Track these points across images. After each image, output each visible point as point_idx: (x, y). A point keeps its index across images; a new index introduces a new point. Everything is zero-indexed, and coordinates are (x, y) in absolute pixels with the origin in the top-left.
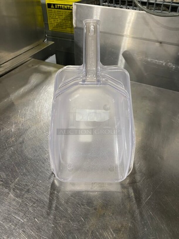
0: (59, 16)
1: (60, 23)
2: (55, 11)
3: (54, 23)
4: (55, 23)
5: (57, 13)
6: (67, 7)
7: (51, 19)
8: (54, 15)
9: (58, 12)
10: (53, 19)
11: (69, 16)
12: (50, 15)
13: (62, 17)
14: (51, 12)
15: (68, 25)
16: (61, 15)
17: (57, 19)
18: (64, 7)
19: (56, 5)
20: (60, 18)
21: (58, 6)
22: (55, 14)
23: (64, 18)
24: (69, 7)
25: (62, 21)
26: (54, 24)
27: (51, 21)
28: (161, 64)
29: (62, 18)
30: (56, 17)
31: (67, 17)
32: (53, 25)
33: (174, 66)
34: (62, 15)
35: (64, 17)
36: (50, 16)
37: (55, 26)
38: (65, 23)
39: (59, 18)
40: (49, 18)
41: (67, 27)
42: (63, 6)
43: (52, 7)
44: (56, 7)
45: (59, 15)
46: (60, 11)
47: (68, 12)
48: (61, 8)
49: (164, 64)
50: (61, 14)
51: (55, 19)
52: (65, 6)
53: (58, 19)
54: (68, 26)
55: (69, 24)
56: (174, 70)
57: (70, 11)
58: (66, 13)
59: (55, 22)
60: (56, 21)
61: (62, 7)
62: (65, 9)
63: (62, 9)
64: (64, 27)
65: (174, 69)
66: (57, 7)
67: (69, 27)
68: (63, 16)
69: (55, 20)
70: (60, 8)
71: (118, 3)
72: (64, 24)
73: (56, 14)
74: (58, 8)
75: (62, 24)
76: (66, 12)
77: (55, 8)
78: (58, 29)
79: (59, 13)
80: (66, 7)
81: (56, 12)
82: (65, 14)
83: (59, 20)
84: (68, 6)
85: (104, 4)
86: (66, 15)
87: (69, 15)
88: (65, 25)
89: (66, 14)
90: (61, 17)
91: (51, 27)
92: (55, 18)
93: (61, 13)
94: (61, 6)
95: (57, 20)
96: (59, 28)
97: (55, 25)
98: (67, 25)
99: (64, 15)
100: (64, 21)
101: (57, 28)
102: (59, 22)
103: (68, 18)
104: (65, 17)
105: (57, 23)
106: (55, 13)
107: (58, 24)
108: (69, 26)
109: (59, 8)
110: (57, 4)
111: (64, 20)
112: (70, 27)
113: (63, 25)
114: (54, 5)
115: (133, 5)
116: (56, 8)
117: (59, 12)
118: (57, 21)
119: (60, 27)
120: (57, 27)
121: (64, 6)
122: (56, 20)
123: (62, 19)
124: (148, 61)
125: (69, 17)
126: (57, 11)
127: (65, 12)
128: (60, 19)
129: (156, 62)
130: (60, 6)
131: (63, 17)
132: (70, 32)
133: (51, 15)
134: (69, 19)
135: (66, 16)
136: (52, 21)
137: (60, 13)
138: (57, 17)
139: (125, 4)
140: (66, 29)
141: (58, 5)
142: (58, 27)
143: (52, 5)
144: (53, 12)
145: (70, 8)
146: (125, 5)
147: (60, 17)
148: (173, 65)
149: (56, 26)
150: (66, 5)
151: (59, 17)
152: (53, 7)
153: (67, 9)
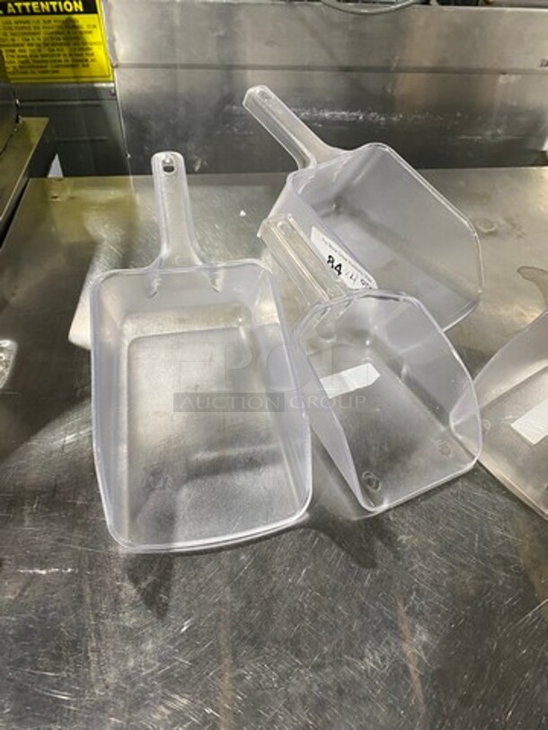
0: (27, 37)
1: (31, 56)
2: (8, 22)
3: (12, 59)
4: (16, 60)
5: (17, 28)
6: (51, 7)
8: (5, 34)
9: (20, 25)
10: (4, 49)
11: (62, 33)
13: (35, 37)
15: (62, 58)
16: (34, 34)
17: (17, 45)
18: (40, 8)
20: (31, 42)
21: (16, 8)
22: (8, 32)
23: (45, 39)
24: (57, 6)
25: (39, 50)
26: (13, 62)
28: (354, 119)
29: (38, 42)
30: (13, 40)
32: (10, 65)
33: (383, 119)
34: (37, 31)
35: (42, 36)
37: (15, 68)
38: (52, 56)
39: (26, 43)
41: (58, 66)
44: (9, 11)
45: (24, 34)
46: (28, 22)
47: (55, 21)
48: (28, 11)
49: (361, 118)
50: (33, 30)
51: (12, 48)
52: (42, 4)
53: (22, 45)
54: (63, 63)
55: (65, 55)
56: (385, 126)
57: (64, 17)
58: (48, 25)
59: (13, 56)
60: (17, 53)
61: (31, 7)
62: (46, 13)
63: (32, 13)
64: (49, 69)
65: (382, 124)
66: (14, 11)
67: (67, 66)
68: (38, 34)
69: (14, 51)
70: (25, 12)
72: (48, 58)
73: (14, 31)
74: (18, 14)
75: (40, 59)
76: (49, 21)
77: (6, 14)
78: (30, 76)
79: (23, 28)
80: (45, 6)
81: (14, 25)
82: (44, 27)
83: (27, 48)
84: (54, 4)
86: (51, 30)
87: (60, 30)
88: (52, 61)
89: (49, 28)
90: (33, 39)
92: (11, 43)
93: (32, 25)
94: (27, 4)
95: (22, 48)
96: (33, 72)
97: (17, 64)
98: (60, 61)
99: (42, 30)
100: (45, 51)
101: (26, 73)
102: (28, 53)
103: (59, 39)
104: (48, 36)
105: (23, 59)
106: (11, 28)
107: (27, 62)
108: (67, 61)
109: (20, 11)
110: (13, 2)
111: (46, 45)
112: (70, 63)
113: (46, 61)
114: (3, 4)
116: (12, 14)
117: (26, 25)
118: (20, 51)
119: (35, 70)
120: (24, 70)
121: (39, 5)
122: (17, 49)
123: (39, 45)
124: (325, 118)
125: (61, 36)
126: (16, 22)
127: (44, 22)
128: (32, 45)
129: (343, 116)
130: (23, 8)
131: (39, 39)
132: (72, 80)
134: (62, 41)
135: (52, 33)
136: (4, 54)
137: (29, 28)
138: (19, 40)
140: (56, 72)
142: (29, 70)
144: (2, 25)
145: (61, 10)
147: (30, 37)
148: (381, 116)
149: (20, 67)
150: (44, 1)
151: (27, 40)
152: (1, 12)
153: (52, 12)
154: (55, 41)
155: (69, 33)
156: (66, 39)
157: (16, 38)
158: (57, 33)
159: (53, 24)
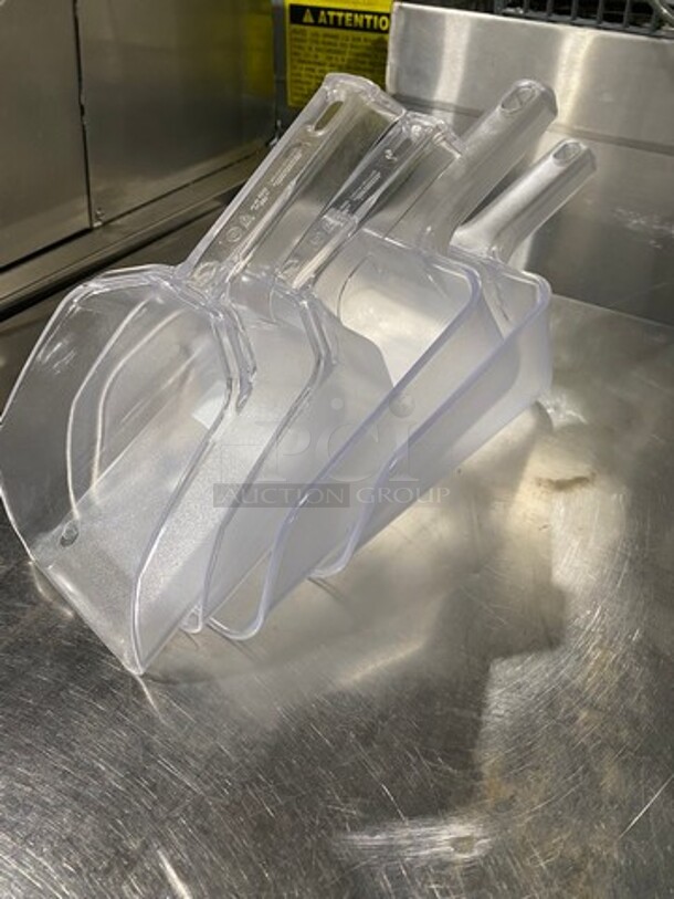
0: (331, 55)
2: (316, 34)
3: (308, 79)
5: (324, 43)
6: (365, 20)
7: (300, 65)
8: (310, 49)
9: (327, 39)
10: (304, 66)
11: (368, 56)
12: (297, 50)
13: (340, 57)
14: (299, 36)
16: (338, 52)
17: (319, 64)
18: (353, 22)
19: (322, 13)
20: (334, 61)
21: (328, 17)
22: (314, 46)
23: (349, 60)
24: (372, 21)
26: (309, 83)
27: (297, 71)
29: (340, 63)
30: (316, 57)
31: (360, 59)
32: (305, 87)
34: (343, 49)
35: (347, 57)
36: (296, 54)
37: (309, 89)
39: (328, 62)
40: (292, 60)
42: (348, 15)
43: (308, 18)
44: (320, 21)
45: (329, 51)
46: (336, 37)
47: (366, 40)
48: (340, 23)
50: (338, 48)
51: (312, 66)
52: (356, 16)
57: (375, 36)
58: (359, 44)
59: (311, 77)
60: (317, 73)
61: (343, 19)
62: (357, 28)
63: (344, 27)
66: (325, 21)
68: (343, 53)
69: (313, 70)
70: (336, 24)
71: (566, 8)
73: (321, 46)
74: (327, 25)
76: (359, 39)
77: (316, 24)
79: (330, 43)
80: (359, 19)
81: (321, 39)
82: (352, 46)
83: (328, 69)
84: (369, 17)
85: (511, 10)
86: (358, 51)
87: (368, 52)
89: (356, 47)
90: (337, 59)
91: (296, 94)
92: (312, 59)
93: (339, 42)
94: (340, 15)
95: (322, 68)
97: (313, 86)
99: (349, 49)
103: (363, 63)
104: (352, 57)
106: (317, 42)
109: (331, 22)
110: (327, 10)
114: (316, 11)
115: (625, 19)
116: (322, 25)
117: (332, 40)
118: (321, 71)
121: (353, 18)
122: (318, 68)
123: (341, 67)
125: (367, 60)
126: (326, 35)
127: (354, 39)
128: (333, 66)
130: (336, 18)
131: (343, 60)
133: (300, 47)
134: (367, 66)
135: (358, 55)
136: (303, 72)
137: (335, 45)
138: (322, 57)
139: (595, 12)
141: (331, 14)
143: (308, 11)
144: (308, 36)
145: (375, 26)
146: (594, 18)
147: (334, 56)
150: (359, 13)
151: (331, 58)
152: (311, 20)
153: (364, 29)
154: (359, 65)
155: (376, 56)
156: (371, 63)
157: (319, 54)
158: (365, 55)
159: (362, 43)
